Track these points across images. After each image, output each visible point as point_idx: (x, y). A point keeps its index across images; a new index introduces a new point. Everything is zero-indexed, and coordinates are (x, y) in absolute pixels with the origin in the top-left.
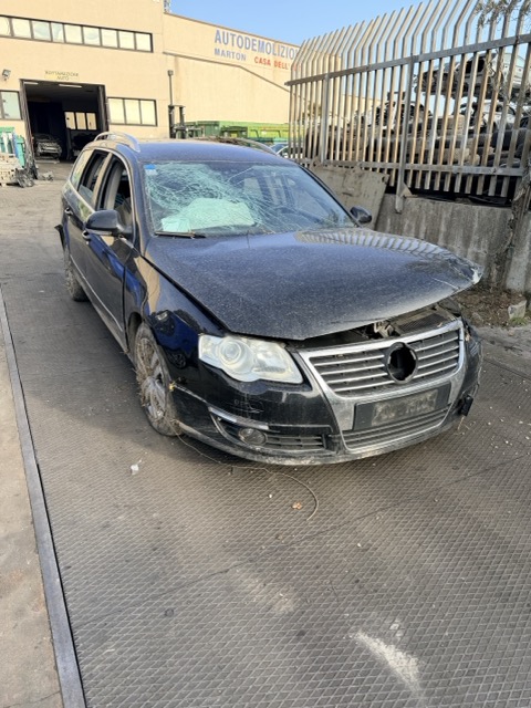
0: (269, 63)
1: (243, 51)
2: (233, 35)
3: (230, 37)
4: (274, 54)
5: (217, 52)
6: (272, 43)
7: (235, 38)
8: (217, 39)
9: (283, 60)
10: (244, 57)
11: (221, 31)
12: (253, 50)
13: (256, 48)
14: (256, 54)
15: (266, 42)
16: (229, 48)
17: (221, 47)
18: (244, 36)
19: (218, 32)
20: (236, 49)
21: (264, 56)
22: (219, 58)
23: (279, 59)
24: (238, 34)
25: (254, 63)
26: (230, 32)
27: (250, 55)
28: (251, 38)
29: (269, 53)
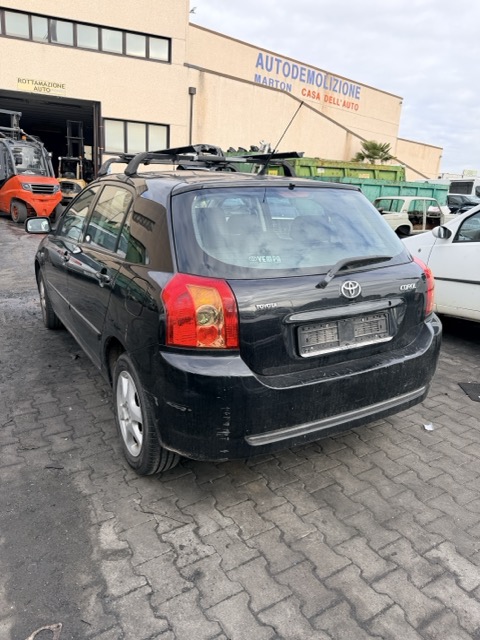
1: (289, 80)
3: (275, 63)
6: (323, 74)
7: (281, 65)
12: (301, 80)
13: (305, 78)
14: (303, 85)
18: (291, 63)
19: (261, 55)
20: (281, 78)
21: (314, 88)
23: (330, 93)
25: (301, 96)
26: (275, 57)
27: (297, 86)
28: (299, 66)
29: (319, 86)
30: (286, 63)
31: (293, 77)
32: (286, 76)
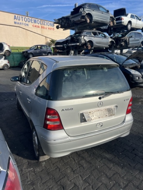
0: (39, 27)
1: (27, 23)
2: (22, 17)
3: (21, 18)
4: (41, 24)
5: (15, 23)
6: (39, 20)
7: (23, 19)
8: (15, 18)
9: (45, 26)
10: (28, 25)
11: (16, 16)
12: (31, 22)
13: (33, 22)
14: (33, 24)
15: (37, 20)
16: (21, 21)
17: (17, 21)
18: (27, 18)
19: (15, 16)
20: (24, 22)
21: (37, 24)
22: (16, 25)
23: (43, 26)
24: (24, 17)
25: (32, 27)
26: (20, 16)
27: (30, 24)
28: (30, 18)
29: (39, 24)
30: (25, 18)
31: (28, 22)
32: (26, 21)
